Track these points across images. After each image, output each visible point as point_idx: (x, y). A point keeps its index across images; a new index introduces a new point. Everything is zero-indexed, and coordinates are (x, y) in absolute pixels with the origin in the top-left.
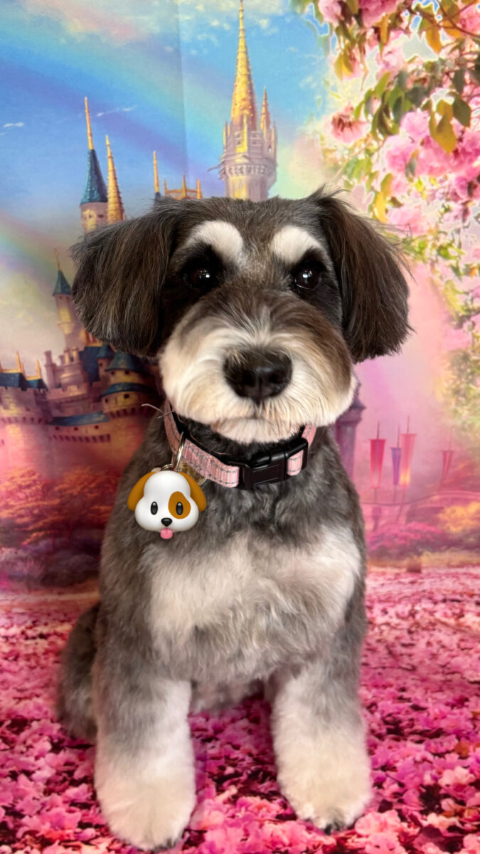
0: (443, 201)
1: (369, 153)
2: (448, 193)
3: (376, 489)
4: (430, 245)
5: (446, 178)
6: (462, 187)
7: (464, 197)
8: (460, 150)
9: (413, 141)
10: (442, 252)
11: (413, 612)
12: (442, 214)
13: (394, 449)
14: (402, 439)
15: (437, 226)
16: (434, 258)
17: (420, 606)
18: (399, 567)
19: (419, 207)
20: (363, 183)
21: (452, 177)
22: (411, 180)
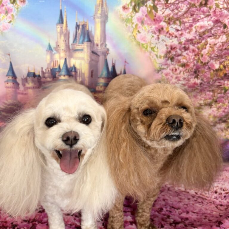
0: (152, 34)
1: (132, 17)
2: (153, 31)
4: (149, 47)
5: (151, 27)
6: (157, 30)
7: (158, 34)
8: (155, 19)
9: (143, 15)
10: (153, 49)
12: (152, 38)
15: (150, 41)
16: (150, 51)
19: (145, 34)
20: (130, 25)
21: (154, 27)
22: (143, 26)
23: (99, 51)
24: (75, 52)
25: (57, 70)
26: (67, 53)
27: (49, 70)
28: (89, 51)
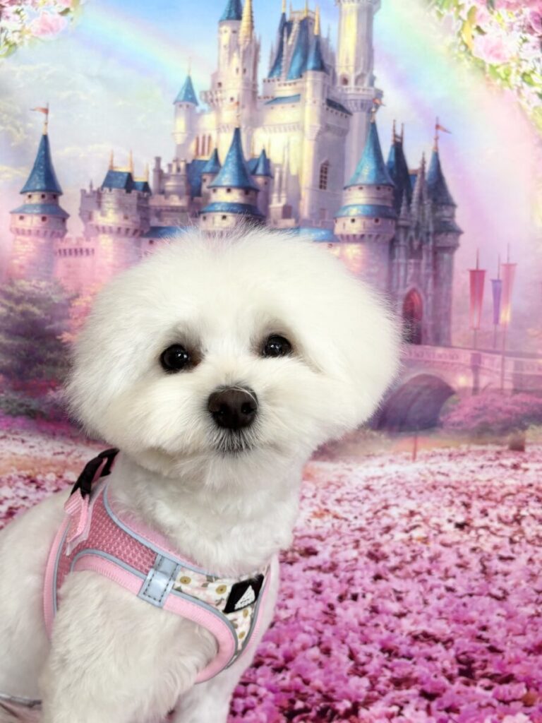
0: (521, 33)
2: (524, 26)
3: (475, 329)
4: (514, 71)
5: (521, 12)
6: (536, 22)
7: (539, 31)
10: (526, 79)
11: (519, 517)
12: (521, 45)
13: (494, 282)
14: (502, 269)
15: (518, 55)
16: (519, 84)
17: (528, 510)
18: (501, 444)
19: (500, 36)
20: (452, 13)
21: (527, 11)
22: (492, 13)
23: (350, 97)
24: (272, 108)
25: (208, 168)
26: (245, 112)
27: (182, 165)
28: (320, 100)
